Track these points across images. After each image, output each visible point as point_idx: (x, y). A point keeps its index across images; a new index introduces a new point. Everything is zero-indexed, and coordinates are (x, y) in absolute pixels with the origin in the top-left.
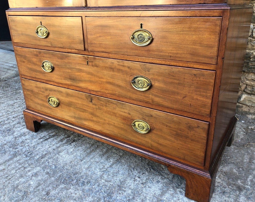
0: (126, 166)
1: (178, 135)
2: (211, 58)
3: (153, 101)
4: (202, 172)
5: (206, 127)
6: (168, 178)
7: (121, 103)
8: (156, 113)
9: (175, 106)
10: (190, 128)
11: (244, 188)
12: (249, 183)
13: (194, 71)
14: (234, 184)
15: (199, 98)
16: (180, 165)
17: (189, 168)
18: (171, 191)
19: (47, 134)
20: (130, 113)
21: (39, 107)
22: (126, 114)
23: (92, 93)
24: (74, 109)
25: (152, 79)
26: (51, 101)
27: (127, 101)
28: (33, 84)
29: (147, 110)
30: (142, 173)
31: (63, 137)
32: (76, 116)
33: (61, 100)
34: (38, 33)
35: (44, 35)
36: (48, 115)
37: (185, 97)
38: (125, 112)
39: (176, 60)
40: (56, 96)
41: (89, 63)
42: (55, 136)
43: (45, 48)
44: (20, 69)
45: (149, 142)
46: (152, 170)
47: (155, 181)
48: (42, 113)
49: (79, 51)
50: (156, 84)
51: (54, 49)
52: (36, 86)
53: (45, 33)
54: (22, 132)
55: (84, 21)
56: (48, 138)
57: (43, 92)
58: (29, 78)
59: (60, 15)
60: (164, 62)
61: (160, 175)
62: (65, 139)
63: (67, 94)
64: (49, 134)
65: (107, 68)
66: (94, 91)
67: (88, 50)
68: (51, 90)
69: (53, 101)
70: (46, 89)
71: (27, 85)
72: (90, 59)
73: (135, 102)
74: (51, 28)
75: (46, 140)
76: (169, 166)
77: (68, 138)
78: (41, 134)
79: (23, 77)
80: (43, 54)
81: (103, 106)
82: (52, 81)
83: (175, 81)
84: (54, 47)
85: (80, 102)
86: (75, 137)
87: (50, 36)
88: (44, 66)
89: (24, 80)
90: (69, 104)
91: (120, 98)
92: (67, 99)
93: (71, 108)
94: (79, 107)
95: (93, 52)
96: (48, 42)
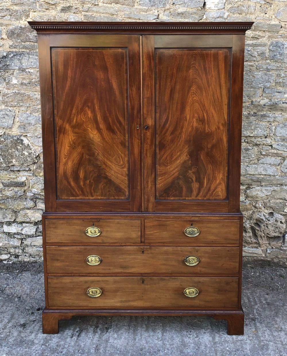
0: (173, 331)
1: (220, 291)
2: (237, 240)
3: (200, 271)
4: (237, 312)
5: (237, 280)
6: (209, 329)
7: (173, 278)
8: (203, 279)
9: (216, 272)
10: (227, 283)
11: (255, 318)
12: (257, 314)
13: (227, 248)
14: (249, 318)
15: (231, 264)
16: (222, 312)
17: (228, 312)
18: (217, 335)
19: (72, 331)
20: (181, 284)
21: (70, 302)
22: (178, 286)
23: (144, 276)
24: (122, 294)
25: (200, 256)
26: (92, 292)
27: (179, 275)
28: (67, 280)
29: (197, 279)
30: (189, 332)
31: (92, 329)
32: (123, 300)
33: (105, 289)
34: (87, 232)
35: (96, 234)
36: (81, 308)
37: (223, 264)
38: (177, 285)
39: (216, 244)
40: (99, 286)
41: (144, 252)
42: (82, 330)
43: (93, 245)
44: (49, 267)
45: (197, 302)
46: (194, 328)
47: (203, 333)
48: (72, 308)
49: (134, 244)
50: (203, 259)
51: (104, 245)
52: (71, 281)
53: (97, 232)
54: (41, 338)
55: (143, 222)
56: (78, 334)
57: (80, 286)
58: (60, 275)
59: (118, 218)
60: (208, 245)
61: (202, 328)
62: (97, 330)
63: (115, 282)
64: (74, 330)
65: (163, 253)
66: (146, 273)
67: (144, 242)
68: (92, 282)
69: (94, 292)
70: (86, 282)
71: (55, 283)
72: (147, 249)
73: (186, 275)
74: (105, 228)
75: (78, 336)
76: (215, 315)
77: (99, 328)
78: (66, 333)
79: (51, 275)
80: (89, 250)
81: (155, 284)
82: (95, 273)
83: (216, 256)
84: (105, 243)
85: (130, 286)
86: (104, 325)
87: (102, 234)
88: (88, 261)
89: (52, 278)
90: (116, 291)
91: (172, 275)
92: (115, 286)
93: (118, 293)
94: (128, 291)
95: (149, 243)
96: (98, 239)
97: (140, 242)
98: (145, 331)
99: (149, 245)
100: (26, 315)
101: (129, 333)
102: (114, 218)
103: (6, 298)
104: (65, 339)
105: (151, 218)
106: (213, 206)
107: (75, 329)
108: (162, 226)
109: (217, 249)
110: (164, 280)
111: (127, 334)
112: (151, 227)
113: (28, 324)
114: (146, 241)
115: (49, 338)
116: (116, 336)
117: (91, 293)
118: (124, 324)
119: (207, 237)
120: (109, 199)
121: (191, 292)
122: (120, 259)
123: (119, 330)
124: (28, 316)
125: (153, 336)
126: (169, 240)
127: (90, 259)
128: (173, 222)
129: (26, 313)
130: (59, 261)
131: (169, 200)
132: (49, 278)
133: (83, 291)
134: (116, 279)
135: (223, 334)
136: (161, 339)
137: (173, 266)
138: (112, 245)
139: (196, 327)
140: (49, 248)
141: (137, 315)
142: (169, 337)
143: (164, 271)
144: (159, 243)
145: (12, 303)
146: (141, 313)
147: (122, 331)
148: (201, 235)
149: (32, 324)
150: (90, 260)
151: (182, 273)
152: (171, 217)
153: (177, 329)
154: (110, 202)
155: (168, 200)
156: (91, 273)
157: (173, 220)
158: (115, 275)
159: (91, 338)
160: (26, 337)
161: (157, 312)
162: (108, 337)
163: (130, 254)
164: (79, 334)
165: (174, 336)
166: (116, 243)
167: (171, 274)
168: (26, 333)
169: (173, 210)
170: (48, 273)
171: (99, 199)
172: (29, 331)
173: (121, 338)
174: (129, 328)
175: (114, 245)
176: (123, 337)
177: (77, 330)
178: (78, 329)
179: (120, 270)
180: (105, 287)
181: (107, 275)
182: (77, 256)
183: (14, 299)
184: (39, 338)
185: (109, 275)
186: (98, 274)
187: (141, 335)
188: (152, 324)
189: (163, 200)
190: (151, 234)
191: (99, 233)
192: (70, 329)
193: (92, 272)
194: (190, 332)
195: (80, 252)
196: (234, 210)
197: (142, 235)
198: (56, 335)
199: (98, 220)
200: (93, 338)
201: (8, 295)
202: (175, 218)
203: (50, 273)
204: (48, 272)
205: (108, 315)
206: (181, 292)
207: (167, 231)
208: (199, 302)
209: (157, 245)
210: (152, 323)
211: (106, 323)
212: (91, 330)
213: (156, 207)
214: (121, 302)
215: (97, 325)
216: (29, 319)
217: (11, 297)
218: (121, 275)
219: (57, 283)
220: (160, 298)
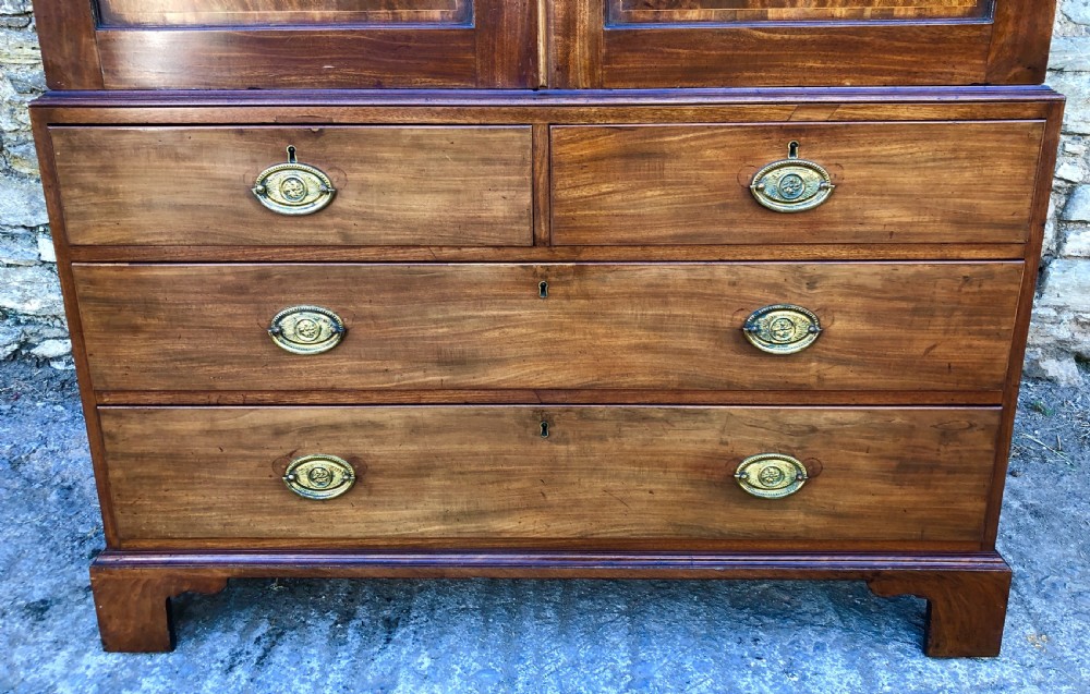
0: (679, 637)
1: (905, 469)
2: (1014, 227)
3: (820, 378)
4: (978, 561)
5: (995, 420)
6: (833, 626)
7: (685, 413)
8: (831, 415)
9: (896, 382)
10: (946, 434)
13: (963, 269)
15: (976, 343)
16: (907, 561)
17: (938, 561)
18: (878, 660)
19: (233, 638)
20: (725, 438)
21: (214, 522)
22: (708, 447)
23: (547, 400)
24: (448, 483)
25: (823, 309)
26: (310, 475)
27: (714, 398)
28: (189, 423)
29: (799, 415)
30: (748, 641)
31: (325, 626)
32: (455, 508)
33: (369, 461)
34: (265, 192)
35: (308, 199)
36: (268, 544)
37: (934, 346)
38: (704, 441)
39: (907, 245)
40: (342, 449)
41: (551, 290)
42: (282, 634)
43: (299, 255)
44: (99, 363)
45: (796, 519)
46: (766, 620)
47: (810, 649)
48: (222, 545)
49: (502, 251)
50: (837, 324)
51: (353, 254)
52: (207, 426)
53: (313, 191)
54: (90, 673)
55: (541, 142)
56: (259, 652)
57: (251, 448)
58: (153, 398)
59: (415, 119)
60: (865, 253)
61: (803, 624)
62: (344, 631)
63: (415, 430)
64: (243, 634)
65: (638, 295)
66: (558, 390)
67: (548, 244)
68: (308, 430)
69: (322, 472)
70: (279, 432)
71: (136, 436)
72: (561, 273)
73: (748, 397)
74: (354, 171)
75: (261, 662)
76: (876, 576)
77: (354, 623)
78: (207, 646)
79: (112, 400)
80: (280, 281)
81: (602, 439)
82: (318, 390)
83: (904, 305)
84: (360, 247)
85: (483, 448)
86: (378, 608)
87: (339, 204)
88: (281, 333)
89: (118, 415)
90: (420, 469)
91: (680, 396)
92: (413, 448)
93: (433, 482)
94: (473, 468)
95: (573, 247)
96: (322, 227)
97: (530, 243)
98: (555, 637)
99: (573, 256)
100: (65, 562)
101: (483, 647)
102: (396, 119)
103: (15, 491)
104: (198, 678)
105: (581, 116)
106: (907, 51)
107: (253, 625)
108: (639, 158)
109: (912, 271)
110: (645, 419)
111: (475, 654)
112: (581, 163)
113: (59, 601)
114: (558, 238)
115: (127, 673)
116: (427, 662)
117: (304, 480)
118: (464, 602)
119: (868, 213)
120: (365, 20)
121: (769, 474)
122: (436, 321)
123: (442, 633)
124: (73, 567)
125: (593, 661)
126: (671, 232)
127: (288, 325)
128: (697, 138)
129: (69, 552)
130: (142, 336)
131: (679, 22)
132: (105, 412)
133: (269, 470)
134: (417, 414)
135: (903, 651)
136: (629, 678)
137: (687, 353)
138: (391, 255)
139: (774, 617)
140: (84, 274)
141: (518, 573)
142: (662, 669)
143: (642, 379)
144: (622, 244)
145: (31, 509)
146: (538, 565)
147: (453, 640)
148: (835, 204)
149: (79, 602)
150: (289, 331)
151: (731, 388)
152: (689, 112)
153: (694, 628)
154: (371, 33)
155: (672, 21)
156: (299, 391)
157: (695, 129)
158: (415, 396)
159: (316, 676)
160: (29, 665)
161: (611, 563)
162: (389, 669)
163: (480, 301)
164: (267, 651)
165: (688, 665)
166: (408, 246)
167: (678, 391)
168: (34, 649)
169: (696, 75)
170: (100, 393)
171: (313, 23)
172: (50, 635)
173: (449, 673)
174: (486, 621)
175: (401, 254)
176: (459, 671)
177: (257, 633)
178: (264, 627)
179: (434, 378)
180: (368, 455)
181: (375, 398)
182: (227, 309)
183: (45, 496)
184: (83, 674)
185: (387, 397)
186: (332, 395)
187: (539, 660)
188: (585, 604)
189: (644, 21)
190: (586, 203)
191: (324, 193)
192: (229, 629)
193: (302, 383)
194: (756, 640)
195: (237, 291)
196: (1017, 70)
197: (541, 203)
198: (160, 658)
199: (315, 129)
200: (325, 675)
201: (29, 481)
202: (706, 114)
203: (108, 392)
204: (98, 385)
205: (389, 572)
206: (723, 478)
207: (664, 184)
208: (802, 516)
209: (614, 253)
210: (581, 597)
211: (389, 600)
212: (321, 628)
213: (608, 60)
214: (446, 517)
215: (350, 607)
216: (74, 579)
217: (37, 486)
218: (440, 396)
219: (144, 437)
220: (621, 501)
